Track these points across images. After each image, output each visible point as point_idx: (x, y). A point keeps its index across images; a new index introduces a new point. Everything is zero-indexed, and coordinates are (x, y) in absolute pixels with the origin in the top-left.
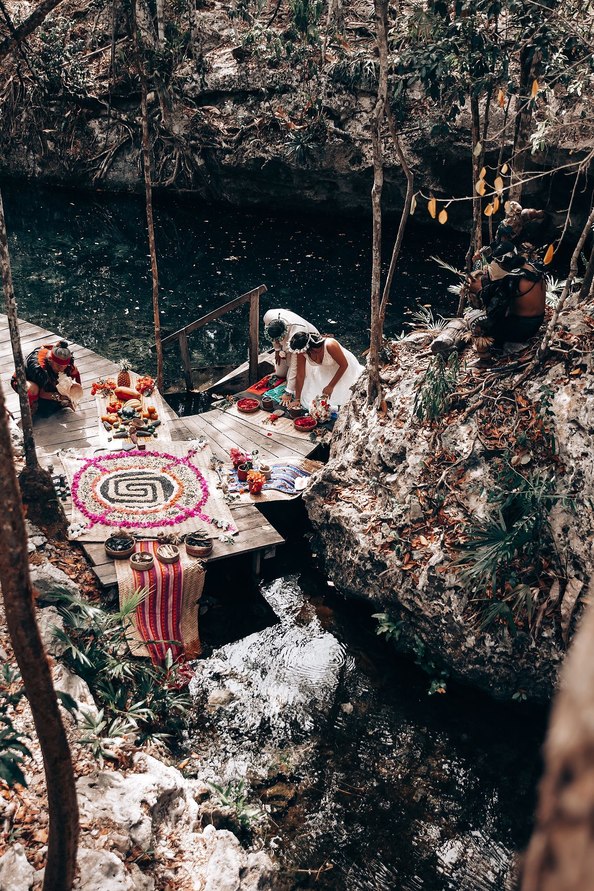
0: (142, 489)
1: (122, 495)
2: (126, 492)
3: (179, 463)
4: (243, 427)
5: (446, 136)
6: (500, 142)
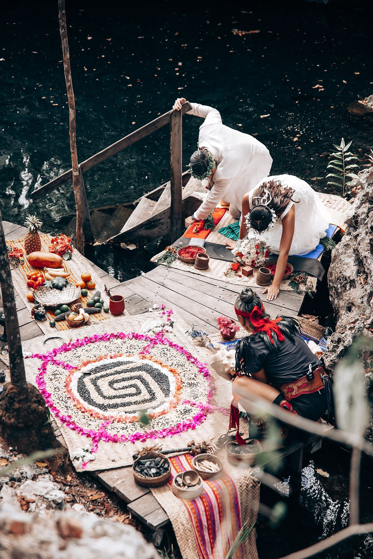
0: (131, 386)
1: (110, 398)
2: (112, 393)
3: (156, 343)
4: (204, 284)
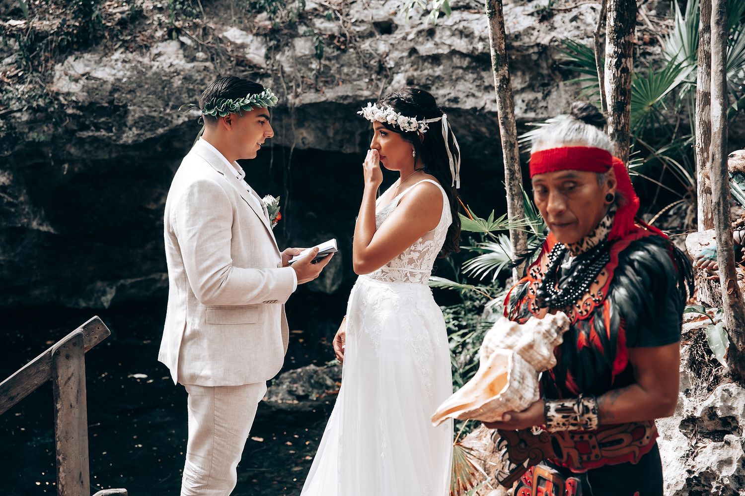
5: (62, 121)
6: (175, 116)
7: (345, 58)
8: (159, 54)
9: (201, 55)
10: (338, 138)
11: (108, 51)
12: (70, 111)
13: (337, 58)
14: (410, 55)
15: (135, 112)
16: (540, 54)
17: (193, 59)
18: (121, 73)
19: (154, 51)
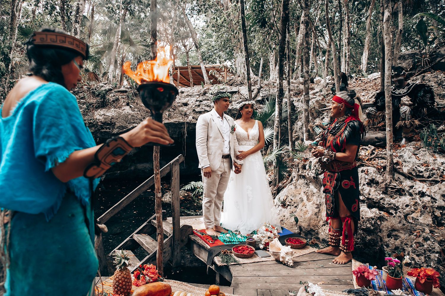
5: (97, 126)
6: (129, 126)
7: (175, 112)
8: (124, 109)
9: (136, 110)
10: (172, 133)
11: (110, 108)
12: (99, 124)
13: (173, 112)
14: (193, 111)
15: (118, 124)
16: (229, 111)
17: (134, 111)
18: (114, 114)
19: (123, 109)
